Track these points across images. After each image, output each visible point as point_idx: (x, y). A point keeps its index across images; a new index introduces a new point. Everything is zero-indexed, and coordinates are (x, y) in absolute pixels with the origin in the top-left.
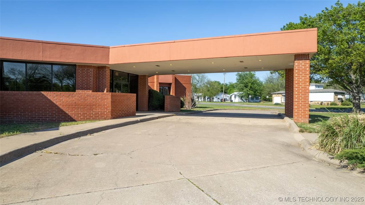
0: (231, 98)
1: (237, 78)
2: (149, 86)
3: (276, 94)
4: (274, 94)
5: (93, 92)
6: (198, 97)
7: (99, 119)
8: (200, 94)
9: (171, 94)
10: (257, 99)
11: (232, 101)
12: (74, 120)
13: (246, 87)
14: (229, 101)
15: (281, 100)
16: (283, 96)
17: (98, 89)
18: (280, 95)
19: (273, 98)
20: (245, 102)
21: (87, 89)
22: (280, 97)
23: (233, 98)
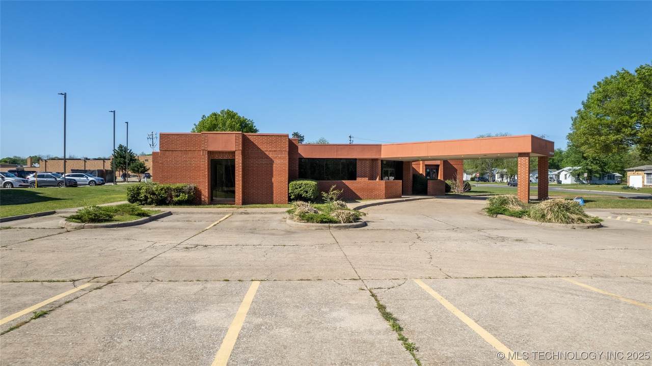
0: (558, 176)
1: (568, 143)
2: (413, 168)
3: (633, 171)
4: (630, 171)
5: (369, 180)
6: (502, 176)
7: (377, 199)
8: (505, 170)
9: (439, 178)
10: (611, 179)
11: (559, 182)
12: (361, 199)
13: (585, 158)
14: (556, 182)
15: (643, 182)
16: (646, 175)
17: (372, 178)
18: (640, 172)
19: (628, 178)
20: (584, 184)
21: (365, 176)
22: (641, 176)
23: (562, 177)
